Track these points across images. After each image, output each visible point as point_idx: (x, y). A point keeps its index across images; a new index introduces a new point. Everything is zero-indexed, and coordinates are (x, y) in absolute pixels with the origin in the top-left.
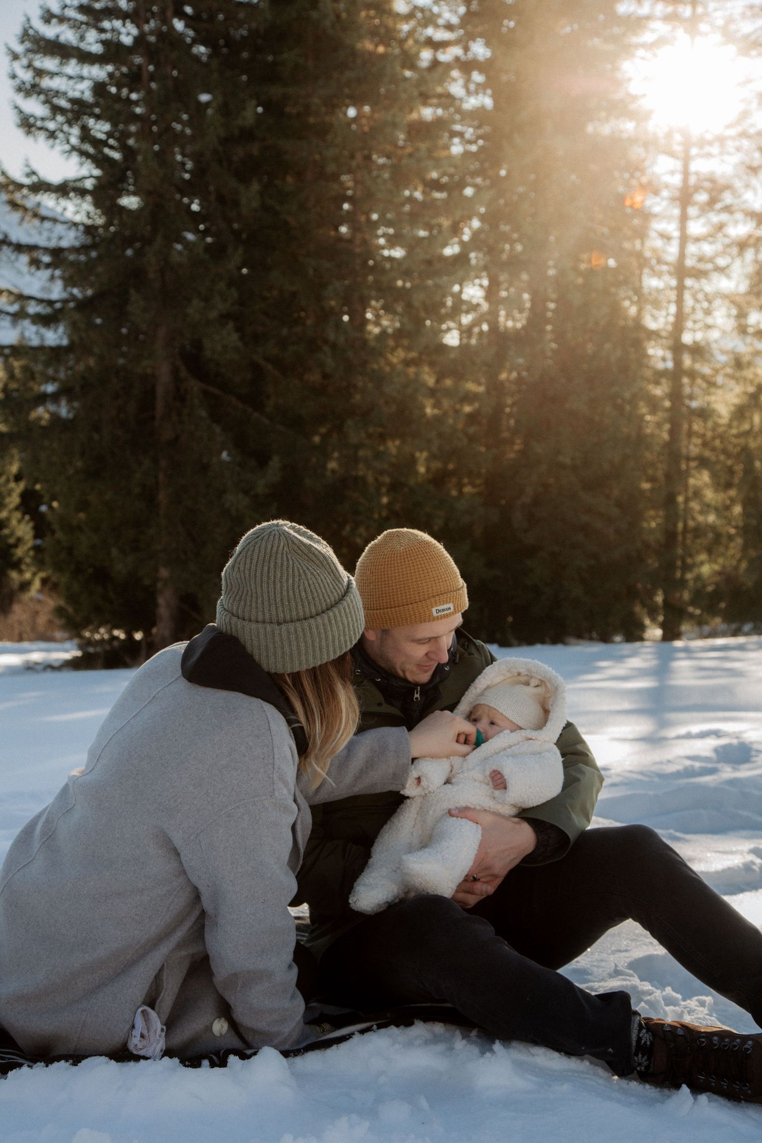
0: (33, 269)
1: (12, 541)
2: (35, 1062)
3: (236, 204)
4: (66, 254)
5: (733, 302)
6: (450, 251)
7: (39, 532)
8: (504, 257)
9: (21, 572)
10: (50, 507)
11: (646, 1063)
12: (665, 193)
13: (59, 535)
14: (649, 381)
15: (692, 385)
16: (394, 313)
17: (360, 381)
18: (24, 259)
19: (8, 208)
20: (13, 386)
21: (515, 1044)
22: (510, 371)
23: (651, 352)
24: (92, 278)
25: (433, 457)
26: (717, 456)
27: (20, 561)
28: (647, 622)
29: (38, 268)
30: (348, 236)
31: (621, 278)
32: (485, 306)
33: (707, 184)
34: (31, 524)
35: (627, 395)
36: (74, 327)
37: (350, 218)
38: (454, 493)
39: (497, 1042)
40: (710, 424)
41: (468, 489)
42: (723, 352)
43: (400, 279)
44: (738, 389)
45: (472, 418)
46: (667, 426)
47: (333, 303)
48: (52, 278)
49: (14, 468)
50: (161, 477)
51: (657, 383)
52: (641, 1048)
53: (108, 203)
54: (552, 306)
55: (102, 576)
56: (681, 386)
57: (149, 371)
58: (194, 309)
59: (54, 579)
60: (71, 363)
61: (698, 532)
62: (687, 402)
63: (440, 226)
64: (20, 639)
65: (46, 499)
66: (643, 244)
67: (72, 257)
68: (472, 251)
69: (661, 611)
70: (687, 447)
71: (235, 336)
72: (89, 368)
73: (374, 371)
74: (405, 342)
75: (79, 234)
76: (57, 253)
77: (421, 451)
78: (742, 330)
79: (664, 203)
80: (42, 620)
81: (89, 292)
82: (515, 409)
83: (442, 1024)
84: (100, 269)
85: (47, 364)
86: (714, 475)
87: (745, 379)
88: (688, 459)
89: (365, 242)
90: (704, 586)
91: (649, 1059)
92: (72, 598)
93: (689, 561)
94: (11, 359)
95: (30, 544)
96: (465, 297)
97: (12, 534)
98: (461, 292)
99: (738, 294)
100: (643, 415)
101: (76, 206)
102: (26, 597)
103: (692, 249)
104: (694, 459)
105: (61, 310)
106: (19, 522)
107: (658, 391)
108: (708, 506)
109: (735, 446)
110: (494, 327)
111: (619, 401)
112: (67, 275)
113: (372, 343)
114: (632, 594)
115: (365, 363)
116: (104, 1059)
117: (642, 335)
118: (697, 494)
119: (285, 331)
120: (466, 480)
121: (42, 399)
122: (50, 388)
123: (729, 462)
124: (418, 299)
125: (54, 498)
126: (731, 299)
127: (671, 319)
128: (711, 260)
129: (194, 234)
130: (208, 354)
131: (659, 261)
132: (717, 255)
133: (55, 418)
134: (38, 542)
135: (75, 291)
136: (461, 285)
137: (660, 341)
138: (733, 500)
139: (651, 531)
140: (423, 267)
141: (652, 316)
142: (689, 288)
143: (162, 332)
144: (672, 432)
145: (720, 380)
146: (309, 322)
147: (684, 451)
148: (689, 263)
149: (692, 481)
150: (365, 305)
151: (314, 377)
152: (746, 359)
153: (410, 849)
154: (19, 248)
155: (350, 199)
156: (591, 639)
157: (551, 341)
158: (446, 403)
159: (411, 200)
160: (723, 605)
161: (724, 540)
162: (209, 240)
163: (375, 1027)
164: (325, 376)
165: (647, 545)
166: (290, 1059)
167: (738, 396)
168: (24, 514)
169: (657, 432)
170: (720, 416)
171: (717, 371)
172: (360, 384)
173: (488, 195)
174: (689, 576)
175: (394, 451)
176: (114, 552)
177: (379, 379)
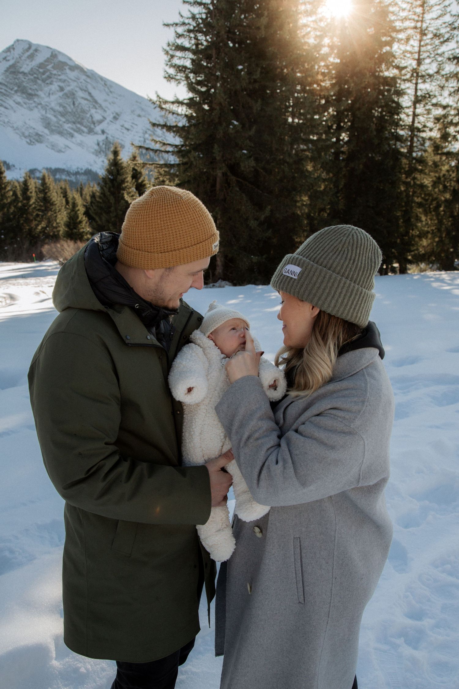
40: (425, 190)
42: (429, 161)
48: (176, 136)
53: (197, 107)
88: (415, 203)
94: (161, 169)
103: (417, 119)
105: (180, 149)
117: (399, 155)
131: (404, 124)
135: (186, 142)
137: (405, 157)
141: (402, 147)
142: (416, 136)
167: (433, 178)
170: (428, 187)
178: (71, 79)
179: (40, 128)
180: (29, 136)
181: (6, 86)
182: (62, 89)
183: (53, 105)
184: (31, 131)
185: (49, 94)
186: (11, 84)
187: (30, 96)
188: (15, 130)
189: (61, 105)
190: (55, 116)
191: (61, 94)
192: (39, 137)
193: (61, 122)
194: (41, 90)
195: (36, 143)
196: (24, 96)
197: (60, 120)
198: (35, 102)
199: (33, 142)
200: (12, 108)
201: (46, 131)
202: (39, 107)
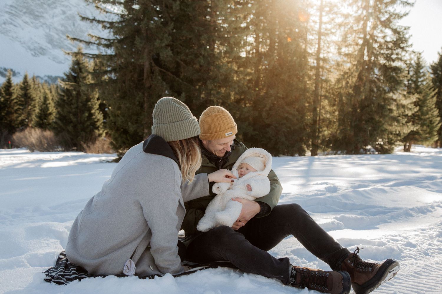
0: (103, 29)
1: (96, 120)
2: (90, 277)
3: (172, 8)
4: (115, 24)
5: (336, 44)
6: (243, 25)
7: (105, 117)
8: (261, 28)
9: (99, 130)
10: (109, 109)
11: (294, 281)
12: (315, 7)
13: (112, 118)
14: (308, 69)
15: (323, 72)
16: (224, 45)
17: (212, 68)
18: (101, 26)
19: (96, 8)
20: (97, 68)
21: (251, 274)
22: (263, 66)
23: (309, 60)
24: (123, 32)
25: (236, 94)
26: (330, 95)
27: (99, 127)
28: (306, 149)
29: (105, 29)
30: (209, 20)
31: (300, 35)
32: (255, 44)
33: (329, 5)
34: (102, 115)
35: (301, 74)
36: (117, 48)
37: (210, 14)
38: (243, 106)
39: (245, 273)
40: (328, 84)
41: (248, 105)
42: (333, 60)
43: (226, 34)
44: (338, 73)
45: (250, 81)
46: (314, 85)
47: (204, 42)
48: (110, 32)
49: (97, 96)
50: (145, 99)
51: (311, 70)
52: (292, 276)
53: (129, 7)
54: (277, 44)
55: (126, 132)
56: (319, 72)
57: (142, 63)
58: (157, 43)
59: (110, 133)
60: (116, 61)
61: (324, 120)
62: (321, 77)
63: (240, 17)
64: (99, 153)
65: (107, 106)
66: (307, 24)
67: (116, 25)
68: (250, 25)
69: (311, 146)
70: (321, 92)
71: (171, 52)
72: (122, 62)
73: (217, 65)
74: (228, 55)
75: (119, 18)
76: (111, 23)
77: (232, 92)
78: (340, 53)
79: (315, 11)
80: (106, 147)
81: (122, 37)
82: (264, 79)
83: (227, 268)
84: (126, 29)
85: (108, 61)
86: (329, 102)
87: (340, 70)
88: (321, 96)
89: (215, 22)
90: (325, 138)
91: (295, 279)
92: (115, 139)
93: (321, 130)
94: (96, 59)
95: (102, 121)
96: (248, 41)
97: (96, 118)
98: (247, 39)
99: (338, 42)
100: (306, 81)
101: (118, 8)
102: (100, 139)
103: (323, 26)
104: (323, 96)
105: (113, 43)
106: (98, 114)
107: (311, 73)
108: (327, 111)
109: (336, 92)
110: (257, 51)
111: (299, 76)
112: (115, 31)
113: (216, 55)
114: (301, 140)
115: (214, 62)
116: (113, 276)
117: (307, 55)
118: (324, 108)
119: (187, 51)
120: (247, 102)
121: (106, 72)
122: (109, 69)
123: (334, 97)
124: (232, 41)
125: (110, 106)
126: (336, 43)
127: (316, 49)
128: (330, 30)
129: (157, 18)
130: (161, 58)
131: (313, 30)
132: (331, 29)
133: (110, 79)
134: (105, 120)
135: (118, 37)
136: (246, 37)
137: (312, 57)
138: (335, 110)
139: (308, 120)
140: (234, 30)
141: (310, 48)
142: (322, 39)
143: (146, 51)
144: (316, 87)
145: (332, 70)
146: (195, 48)
147: (320, 93)
148: (322, 31)
149: (322, 103)
150: (214, 43)
151: (197, 66)
152: (340, 63)
153: (218, 211)
154: (99, 22)
155: (210, 8)
156: (288, 155)
157: (276, 56)
158: (241, 77)
159: (230, 8)
160: (331, 145)
161: (332, 123)
162: (162, 20)
163: (205, 268)
164: (201, 66)
165: (307, 125)
166: (176, 278)
167: (337, 75)
168: (100, 111)
169: (311, 87)
170: (332, 82)
171: (331, 67)
172: (212, 69)
173: (256, 7)
174: (320, 135)
175: (223, 91)
176: (130, 124)
177: (219, 67)
178: (72, 5)
179: (44, 43)
180: (34, 49)
181: (16, 8)
182: (64, 13)
183: (56, 25)
184: (36, 45)
185: (53, 16)
186: (21, 6)
187: (37, 17)
188: (22, 44)
189: (62, 25)
190: (58, 34)
191: (63, 16)
192: (42, 50)
193: (62, 39)
194: (47, 13)
195: (40, 55)
196: (32, 17)
197: (61, 37)
198: (40, 22)
199: (38, 55)
200: (20, 26)
201: (49, 46)
202: (44, 26)
